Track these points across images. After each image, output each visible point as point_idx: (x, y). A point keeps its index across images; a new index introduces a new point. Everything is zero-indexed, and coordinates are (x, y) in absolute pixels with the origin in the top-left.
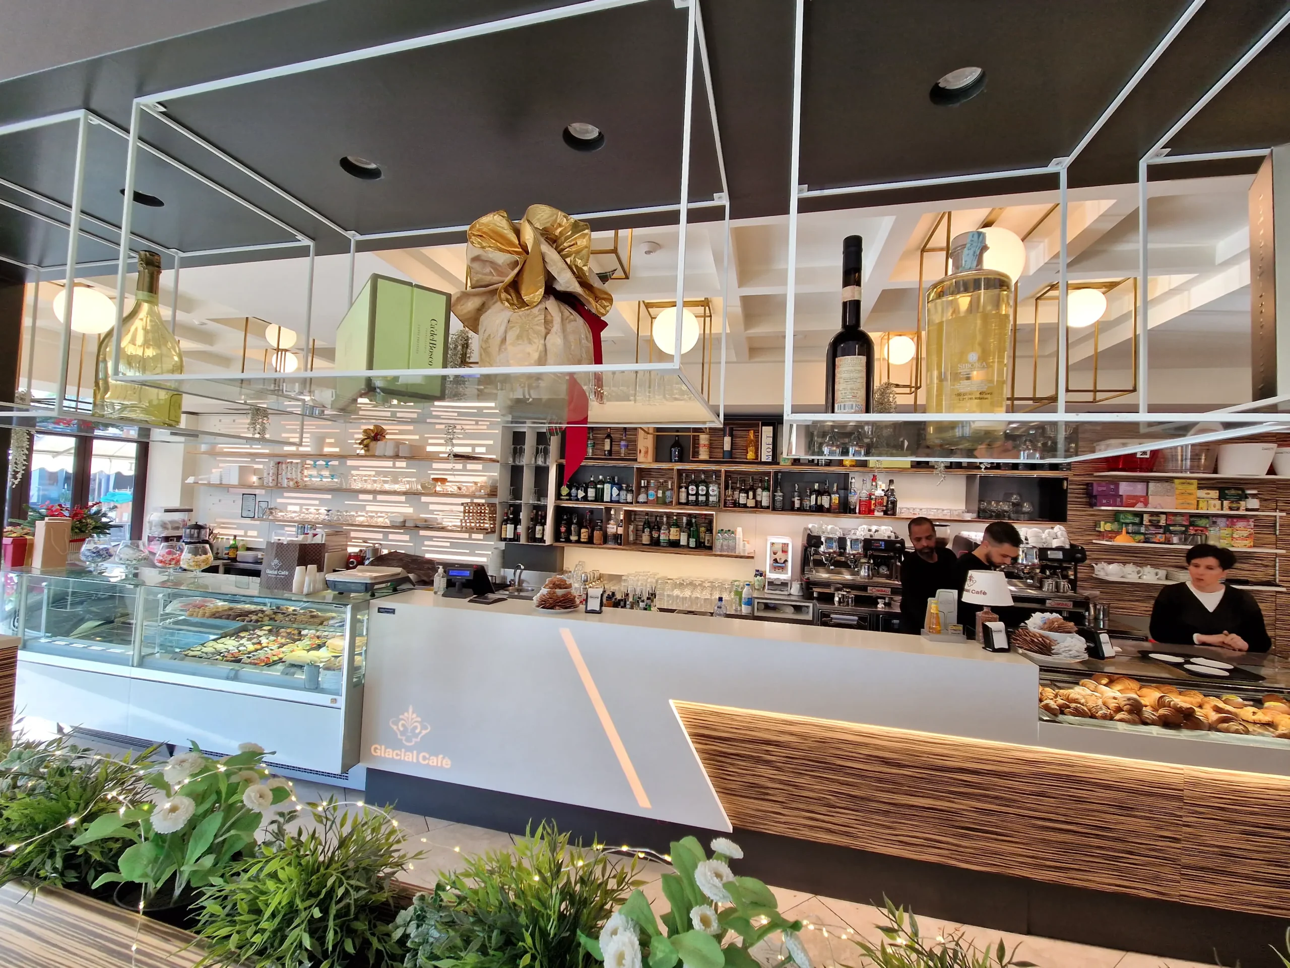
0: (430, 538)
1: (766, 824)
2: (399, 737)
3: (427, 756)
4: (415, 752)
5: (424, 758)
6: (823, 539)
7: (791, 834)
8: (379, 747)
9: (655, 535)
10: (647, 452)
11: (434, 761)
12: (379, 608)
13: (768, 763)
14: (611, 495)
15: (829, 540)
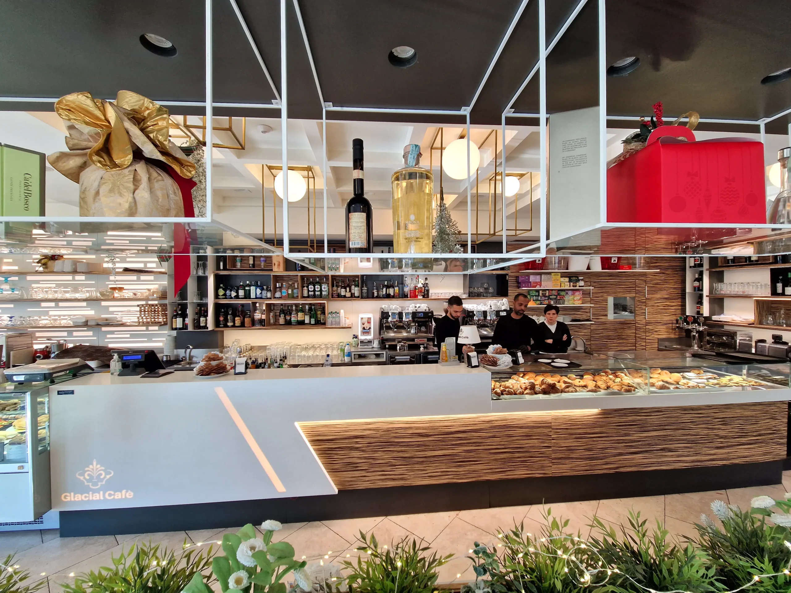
0: (112, 332)
1: (357, 484)
2: (86, 484)
3: (112, 493)
4: (101, 493)
5: (110, 495)
6: (390, 314)
7: (372, 486)
8: (68, 494)
9: (288, 318)
10: (279, 265)
11: (118, 496)
12: (58, 392)
13: (357, 449)
14: (256, 294)
15: (393, 314)
